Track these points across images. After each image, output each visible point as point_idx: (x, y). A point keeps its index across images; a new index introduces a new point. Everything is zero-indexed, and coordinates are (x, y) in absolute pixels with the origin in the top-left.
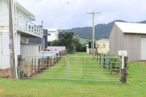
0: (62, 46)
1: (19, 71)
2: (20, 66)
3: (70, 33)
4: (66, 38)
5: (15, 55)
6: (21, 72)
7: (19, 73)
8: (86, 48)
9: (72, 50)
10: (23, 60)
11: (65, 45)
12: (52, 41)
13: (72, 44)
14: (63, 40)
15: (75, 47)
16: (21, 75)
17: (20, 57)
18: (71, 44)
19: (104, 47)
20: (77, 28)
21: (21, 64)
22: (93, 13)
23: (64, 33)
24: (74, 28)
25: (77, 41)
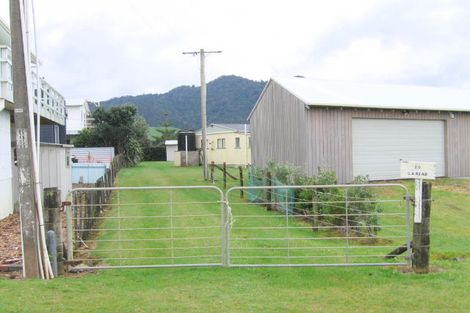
0: (104, 146)
1: (54, 247)
2: (55, 226)
3: (127, 108)
4: (115, 124)
5: (38, 187)
6: (58, 250)
7: (55, 252)
8: (165, 150)
9: (132, 158)
10: (64, 204)
11: (113, 144)
12: (77, 133)
13: (133, 141)
14: (107, 130)
15: (139, 150)
16: (59, 260)
17: (52, 194)
18: (128, 141)
19: (220, 146)
20: (122, 97)
21: (56, 218)
22: (202, 52)
23: (108, 110)
24: (116, 99)
25: (140, 131)
